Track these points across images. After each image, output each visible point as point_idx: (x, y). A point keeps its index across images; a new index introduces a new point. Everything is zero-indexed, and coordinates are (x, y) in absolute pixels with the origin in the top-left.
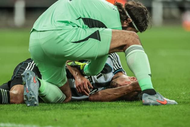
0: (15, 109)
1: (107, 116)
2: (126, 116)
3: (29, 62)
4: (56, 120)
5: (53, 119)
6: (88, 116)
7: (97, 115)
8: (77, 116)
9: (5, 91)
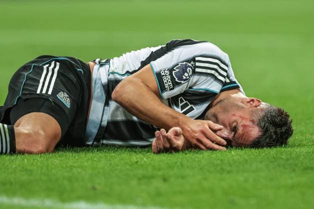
0: (6, 165)
1: (205, 179)
2: (246, 181)
3: (45, 65)
4: (94, 188)
5: (89, 185)
6: (165, 180)
7: (183, 177)
8: (140, 179)
9: (4, 127)
